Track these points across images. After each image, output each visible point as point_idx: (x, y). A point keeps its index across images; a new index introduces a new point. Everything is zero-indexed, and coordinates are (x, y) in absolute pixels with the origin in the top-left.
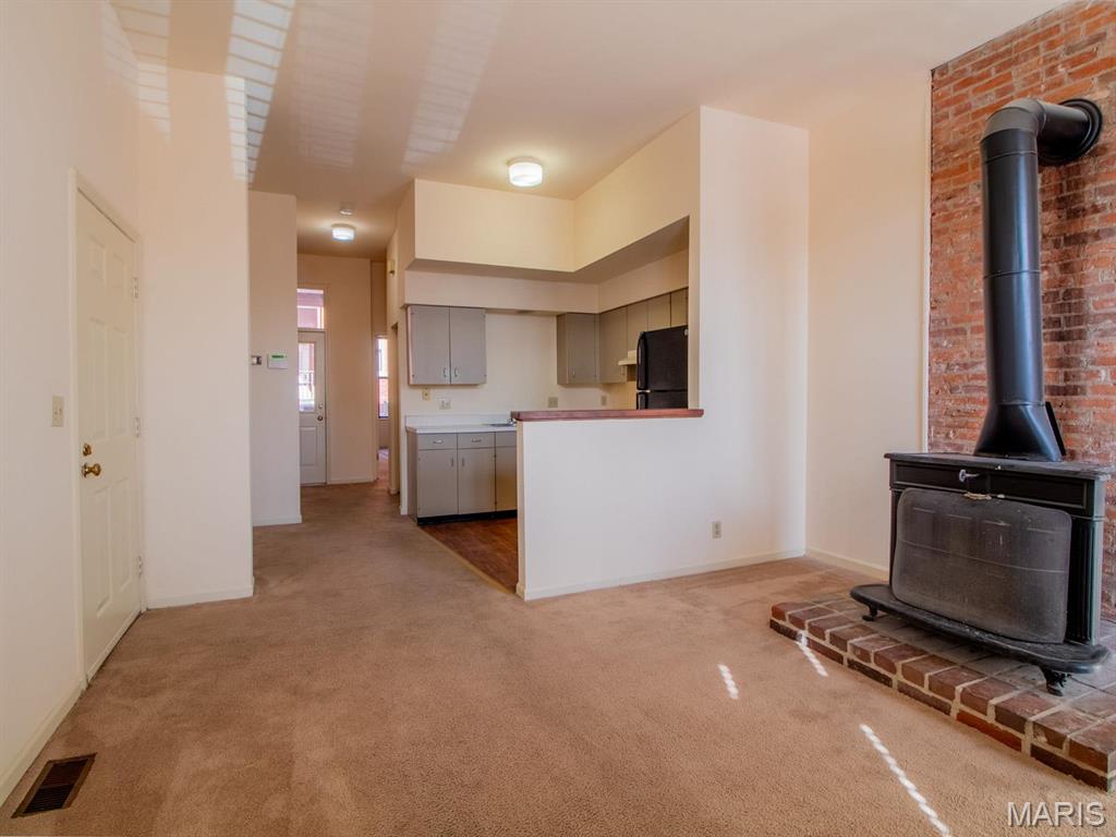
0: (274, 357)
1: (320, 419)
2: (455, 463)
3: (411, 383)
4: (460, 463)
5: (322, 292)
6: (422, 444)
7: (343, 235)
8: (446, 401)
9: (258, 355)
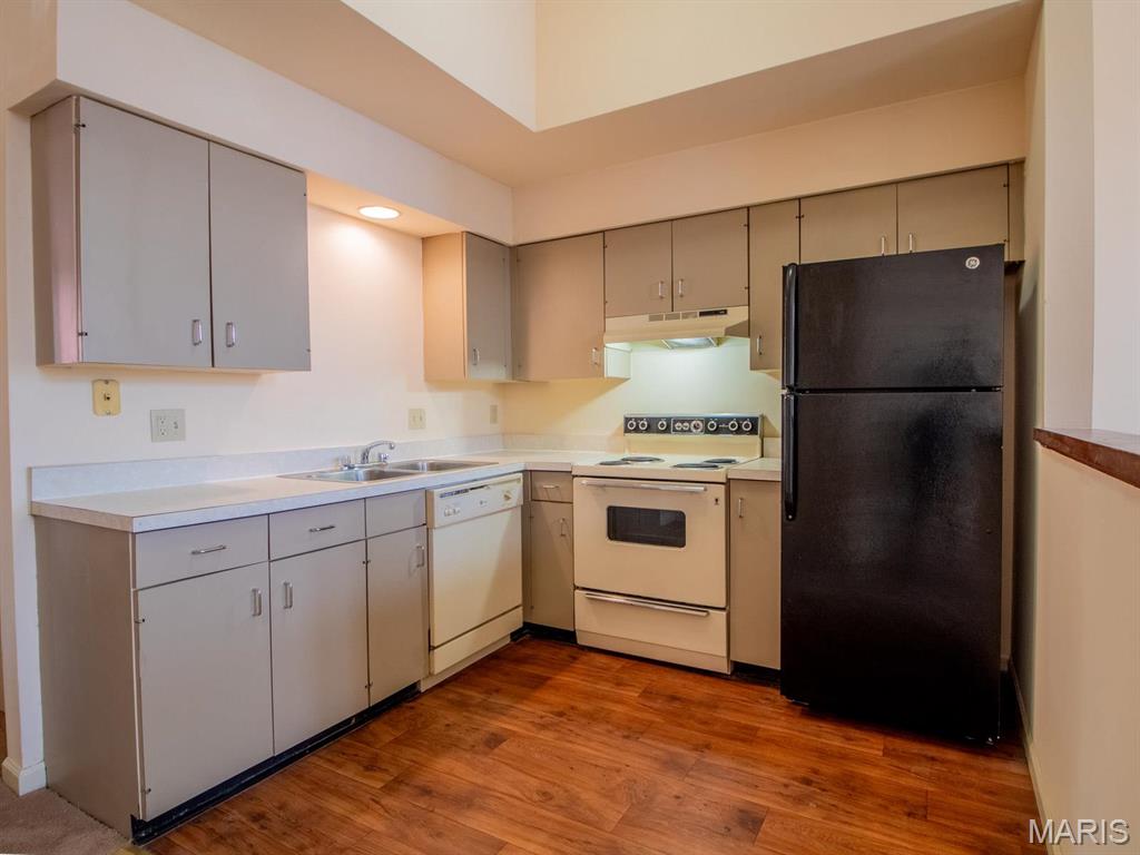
2: (266, 603)
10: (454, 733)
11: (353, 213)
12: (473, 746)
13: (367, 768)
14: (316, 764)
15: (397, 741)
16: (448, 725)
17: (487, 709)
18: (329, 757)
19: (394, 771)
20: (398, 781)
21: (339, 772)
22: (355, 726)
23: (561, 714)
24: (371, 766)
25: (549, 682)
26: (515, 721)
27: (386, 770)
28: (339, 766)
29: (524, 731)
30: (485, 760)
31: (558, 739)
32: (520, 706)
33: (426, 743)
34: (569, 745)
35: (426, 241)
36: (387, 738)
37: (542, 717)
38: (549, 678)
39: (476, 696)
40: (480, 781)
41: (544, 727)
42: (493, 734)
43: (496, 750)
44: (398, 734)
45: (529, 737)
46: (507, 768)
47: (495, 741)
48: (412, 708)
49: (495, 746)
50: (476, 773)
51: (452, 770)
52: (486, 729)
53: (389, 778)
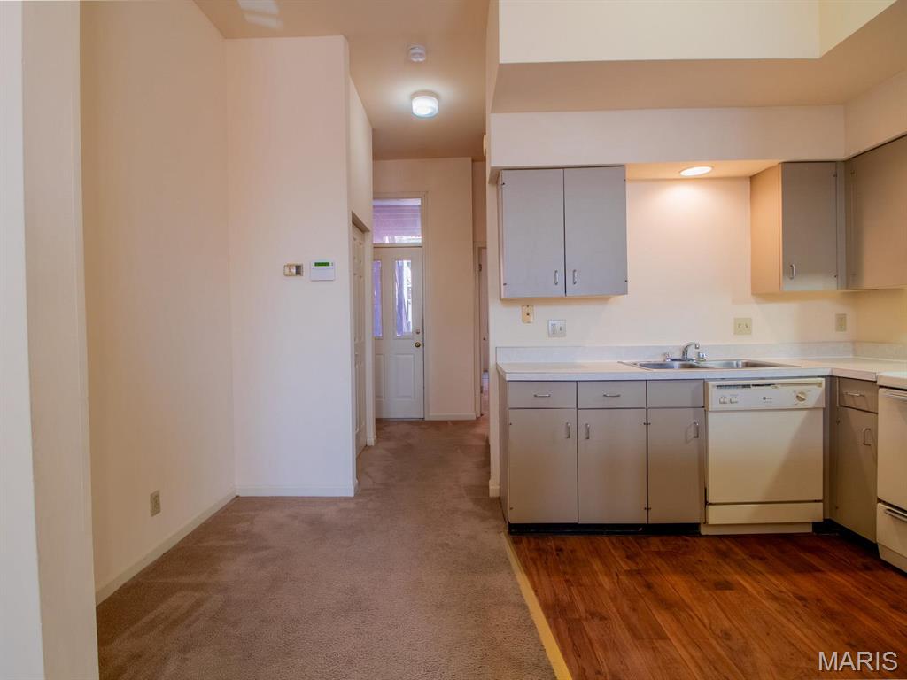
0: (317, 264)
1: (418, 346)
2: (573, 433)
3: (502, 297)
4: (582, 435)
5: (418, 202)
6: (515, 398)
7: (424, 108)
8: (558, 324)
9: (299, 263)
10: (700, 567)
11: (676, 176)
12: (705, 581)
13: (628, 557)
14: (605, 542)
15: (659, 553)
16: (700, 561)
17: (740, 566)
18: (614, 541)
19: (641, 566)
20: (639, 572)
21: (613, 551)
22: (641, 533)
23: (801, 599)
24: (630, 557)
25: (816, 574)
26: (755, 585)
27: (637, 564)
28: (615, 548)
29: (755, 593)
30: (704, 592)
31: (779, 612)
32: (768, 576)
33: (675, 563)
34: (784, 620)
35: (753, 178)
36: (653, 548)
37: (781, 592)
38: (819, 571)
39: (741, 554)
40: (687, 600)
41: (775, 598)
42: (727, 582)
43: (718, 592)
44: (662, 549)
45: (755, 599)
46: (715, 605)
47: (726, 586)
48: (686, 540)
49: (720, 589)
50: (691, 595)
51: (676, 585)
52: (725, 576)
53: (635, 568)
